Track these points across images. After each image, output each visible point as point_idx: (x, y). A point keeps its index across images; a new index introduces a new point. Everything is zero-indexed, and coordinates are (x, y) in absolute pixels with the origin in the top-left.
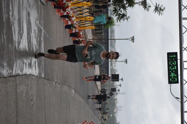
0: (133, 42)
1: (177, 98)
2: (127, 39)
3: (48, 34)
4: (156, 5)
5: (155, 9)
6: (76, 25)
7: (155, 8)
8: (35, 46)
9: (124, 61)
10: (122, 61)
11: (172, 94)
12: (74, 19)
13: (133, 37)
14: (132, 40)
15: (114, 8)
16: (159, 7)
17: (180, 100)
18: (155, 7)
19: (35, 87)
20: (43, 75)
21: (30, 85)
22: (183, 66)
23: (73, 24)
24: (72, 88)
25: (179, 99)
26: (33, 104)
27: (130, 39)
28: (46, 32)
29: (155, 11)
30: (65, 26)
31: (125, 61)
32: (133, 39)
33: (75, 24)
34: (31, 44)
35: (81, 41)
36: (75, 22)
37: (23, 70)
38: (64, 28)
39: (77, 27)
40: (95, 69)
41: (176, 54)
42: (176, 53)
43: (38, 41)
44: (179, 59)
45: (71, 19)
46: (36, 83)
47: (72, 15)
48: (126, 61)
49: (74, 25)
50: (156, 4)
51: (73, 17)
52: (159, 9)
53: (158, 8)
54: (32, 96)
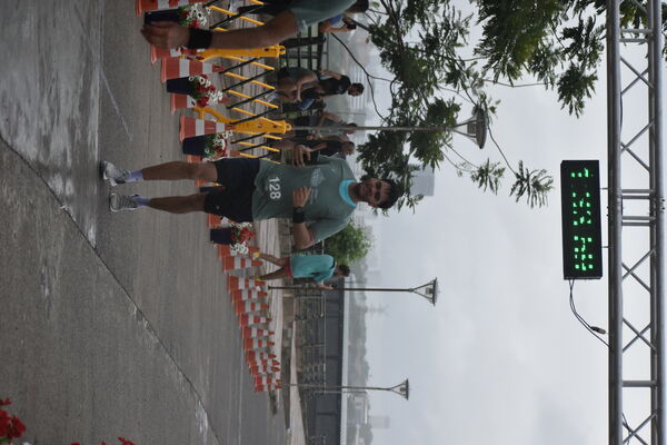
0: (433, 300)
1: (597, 330)
2: (411, 290)
3: (119, 103)
4: (521, 170)
5: (517, 183)
6: (223, 141)
7: (516, 180)
8: (67, 93)
9: (398, 389)
10: (388, 389)
11: (575, 313)
12: (215, 98)
13: (435, 283)
14: (431, 296)
15: (366, 169)
16: (531, 177)
17: (606, 337)
18: (517, 175)
19: (60, 249)
20: (92, 235)
21: (42, 218)
22: (619, 208)
23: (213, 136)
24: (200, 397)
25: (603, 332)
26: (48, 297)
27: (423, 291)
28: (109, 83)
29: (517, 192)
30: (182, 139)
31: (401, 390)
32: (432, 291)
33: (222, 137)
34: (50, 69)
35: (242, 232)
36: (220, 128)
37: (16, 134)
38: (180, 147)
39: (228, 152)
40: (288, 426)
41: (594, 165)
42: (596, 163)
43: (77, 84)
44: (606, 186)
45: (207, 99)
46: (63, 234)
47: (209, 83)
48: (404, 386)
49: (216, 141)
50: (521, 165)
51: (212, 89)
52: (531, 183)
53: (527, 180)
54: (46, 262)
